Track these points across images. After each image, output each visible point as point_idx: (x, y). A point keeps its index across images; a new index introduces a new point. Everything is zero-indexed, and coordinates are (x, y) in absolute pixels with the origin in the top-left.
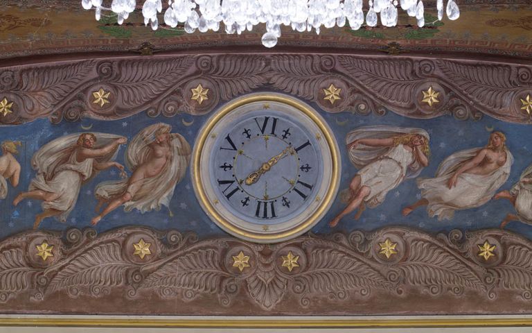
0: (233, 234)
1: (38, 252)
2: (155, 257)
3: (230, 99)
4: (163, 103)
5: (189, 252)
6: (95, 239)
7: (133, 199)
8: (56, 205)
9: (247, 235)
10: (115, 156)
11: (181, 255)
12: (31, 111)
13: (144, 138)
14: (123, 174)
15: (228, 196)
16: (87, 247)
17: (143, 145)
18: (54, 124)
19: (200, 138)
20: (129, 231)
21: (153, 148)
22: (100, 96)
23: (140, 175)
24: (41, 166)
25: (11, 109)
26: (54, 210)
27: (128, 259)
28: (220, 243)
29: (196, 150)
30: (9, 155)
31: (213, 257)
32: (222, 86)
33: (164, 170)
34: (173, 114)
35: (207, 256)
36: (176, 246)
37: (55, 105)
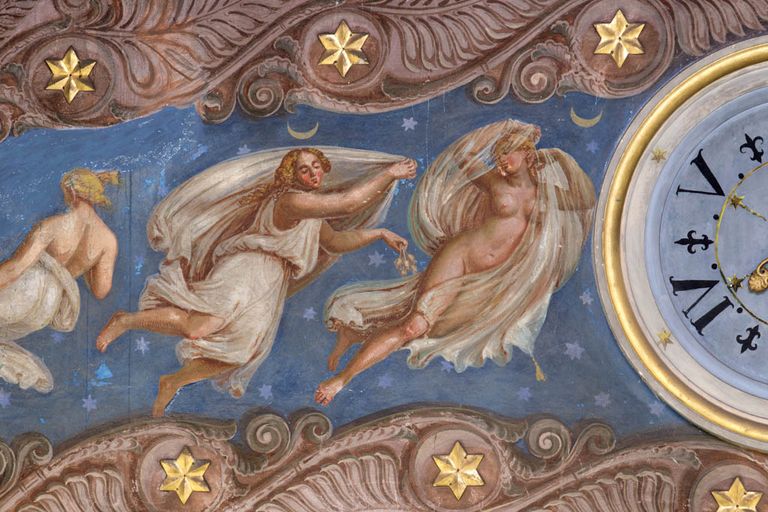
0: (714, 430)
1: (166, 480)
2: (495, 495)
3: (705, 53)
4: (516, 66)
5: (592, 480)
6: (326, 444)
7: (433, 332)
8: (218, 349)
9: (755, 433)
10: (382, 213)
11: (568, 489)
12: (147, 85)
13: (465, 162)
14: (406, 263)
15: (700, 325)
16: (303, 466)
17: (460, 180)
18: (210, 124)
19: (620, 161)
20: (421, 422)
21: (488, 190)
22: (341, 46)
23: (452, 265)
24: (176, 239)
25: (89, 81)
26: (212, 363)
27: (419, 500)
28: (678, 456)
29: (609, 195)
30: (85, 210)
31: (657, 495)
32: (681, 15)
33: (519, 249)
34: (544, 94)
35: (639, 491)
36: (553, 463)
37: (213, 72)
